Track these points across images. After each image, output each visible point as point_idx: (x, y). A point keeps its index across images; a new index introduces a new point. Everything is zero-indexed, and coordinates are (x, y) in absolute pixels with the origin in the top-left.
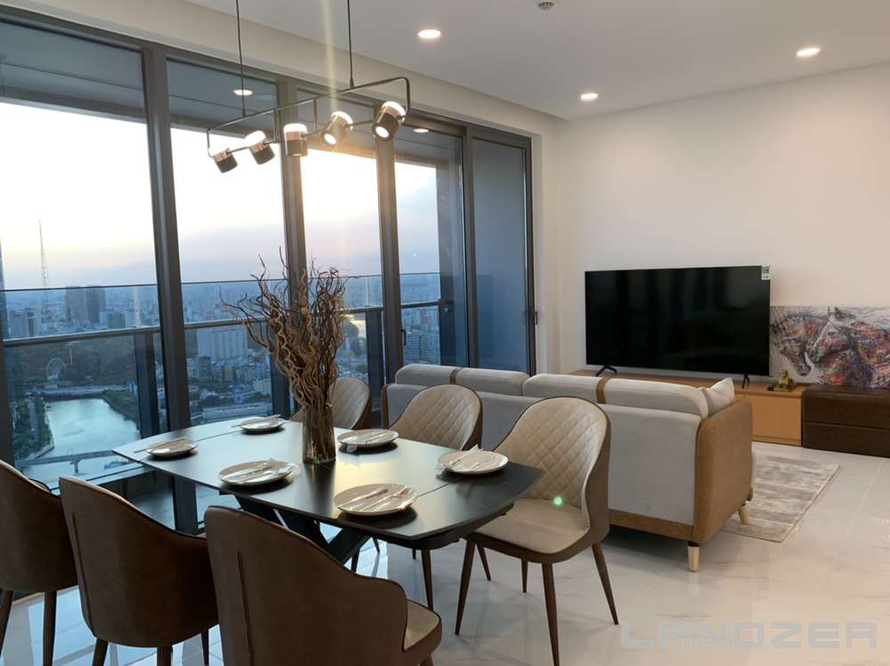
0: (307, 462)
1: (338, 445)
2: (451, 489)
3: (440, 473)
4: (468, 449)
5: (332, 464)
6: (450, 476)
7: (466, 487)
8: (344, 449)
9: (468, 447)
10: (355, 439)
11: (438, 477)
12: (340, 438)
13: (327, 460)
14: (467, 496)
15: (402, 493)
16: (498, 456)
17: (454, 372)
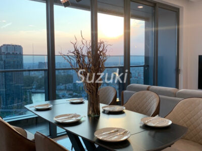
0: (89, 116)
1: (101, 110)
2: (146, 133)
3: (142, 125)
4: (154, 116)
5: (98, 117)
6: (146, 127)
7: (153, 133)
8: (104, 112)
9: (154, 115)
10: (108, 109)
11: (141, 127)
12: (103, 108)
13: (96, 116)
14: (154, 137)
15: (124, 133)
16: (167, 120)
17: (149, 87)
